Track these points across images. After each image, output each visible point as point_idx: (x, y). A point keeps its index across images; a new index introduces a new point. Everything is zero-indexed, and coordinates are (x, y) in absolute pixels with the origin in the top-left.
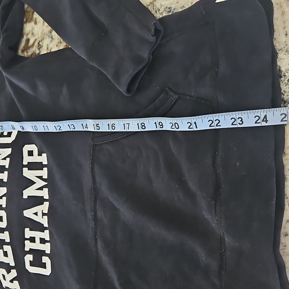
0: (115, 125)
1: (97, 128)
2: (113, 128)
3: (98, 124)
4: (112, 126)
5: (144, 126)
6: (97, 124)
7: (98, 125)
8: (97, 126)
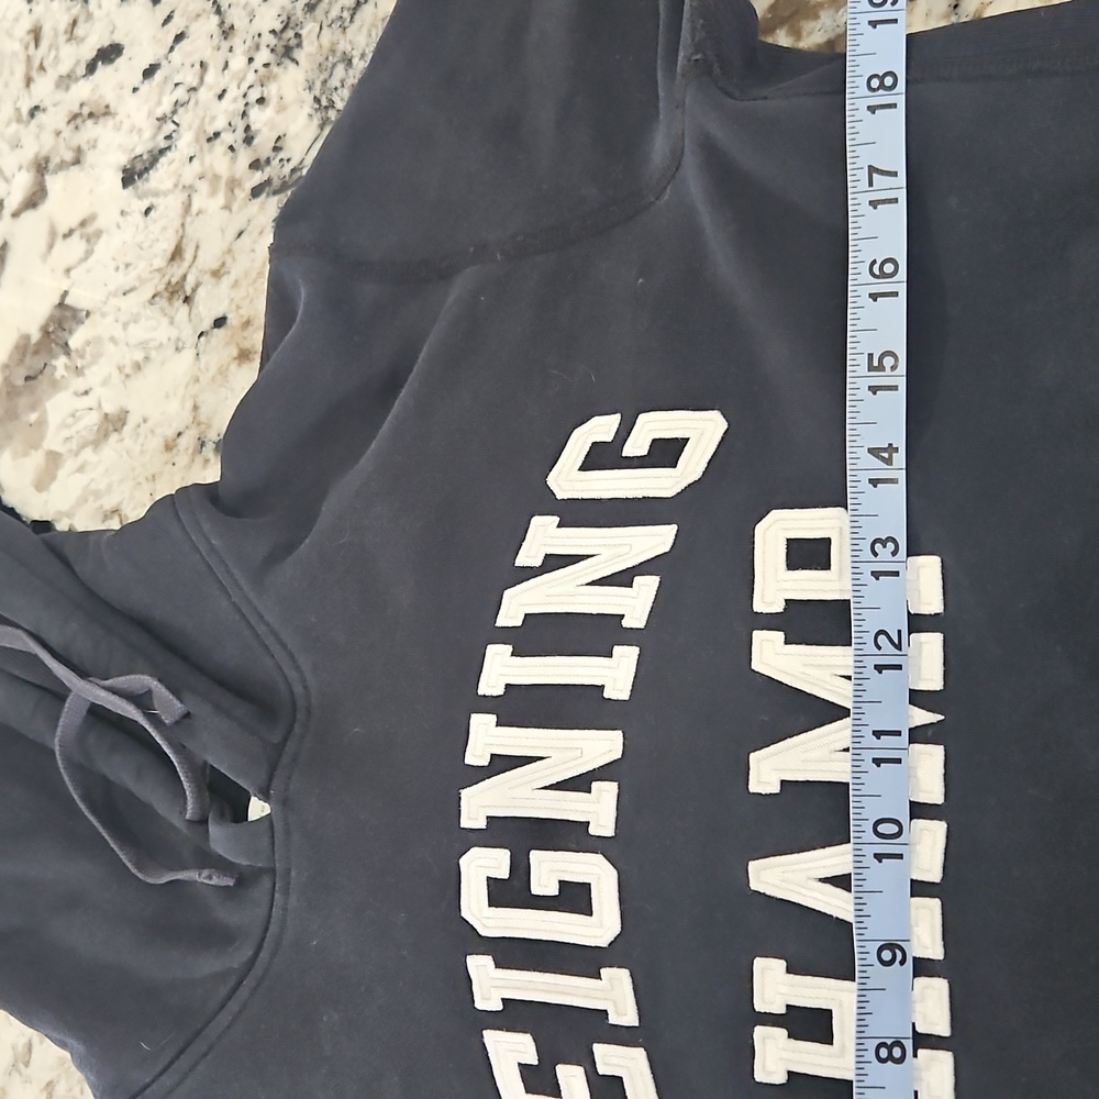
0: (874, 262)
1: (888, 369)
2: (889, 268)
3: (871, 356)
4: (883, 275)
5: (882, 79)
6: (871, 368)
7: (876, 364)
8: (881, 368)
